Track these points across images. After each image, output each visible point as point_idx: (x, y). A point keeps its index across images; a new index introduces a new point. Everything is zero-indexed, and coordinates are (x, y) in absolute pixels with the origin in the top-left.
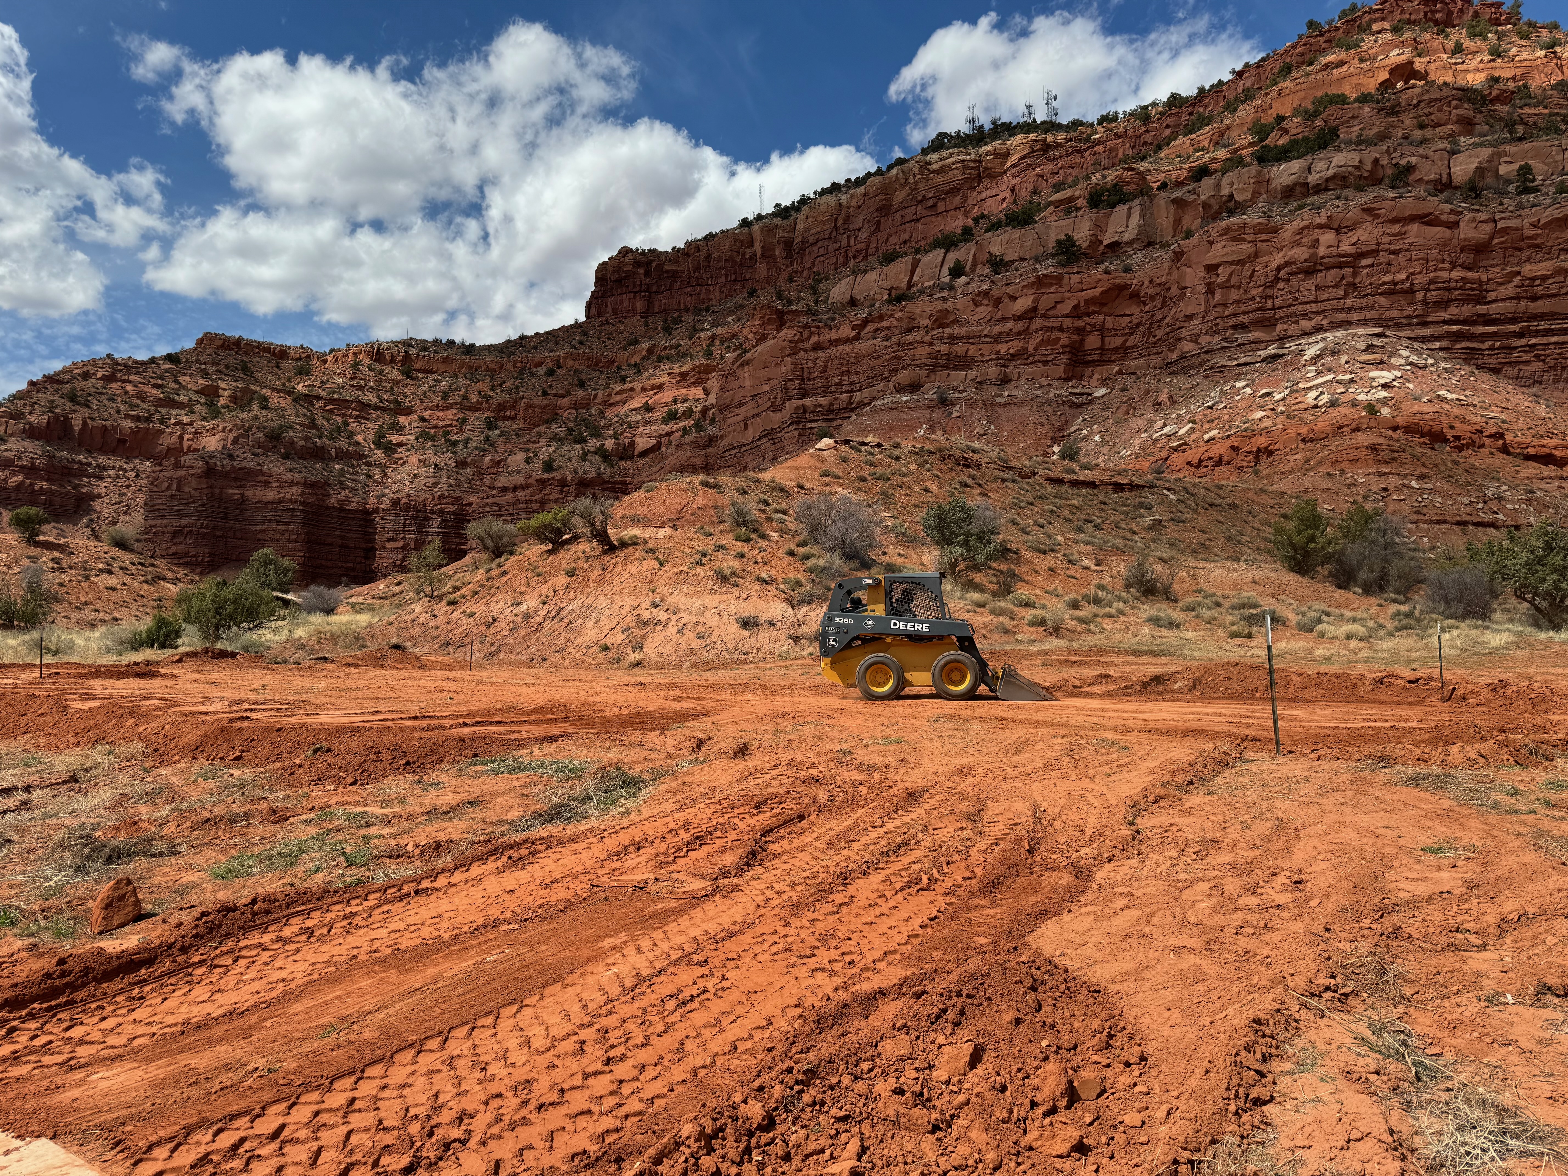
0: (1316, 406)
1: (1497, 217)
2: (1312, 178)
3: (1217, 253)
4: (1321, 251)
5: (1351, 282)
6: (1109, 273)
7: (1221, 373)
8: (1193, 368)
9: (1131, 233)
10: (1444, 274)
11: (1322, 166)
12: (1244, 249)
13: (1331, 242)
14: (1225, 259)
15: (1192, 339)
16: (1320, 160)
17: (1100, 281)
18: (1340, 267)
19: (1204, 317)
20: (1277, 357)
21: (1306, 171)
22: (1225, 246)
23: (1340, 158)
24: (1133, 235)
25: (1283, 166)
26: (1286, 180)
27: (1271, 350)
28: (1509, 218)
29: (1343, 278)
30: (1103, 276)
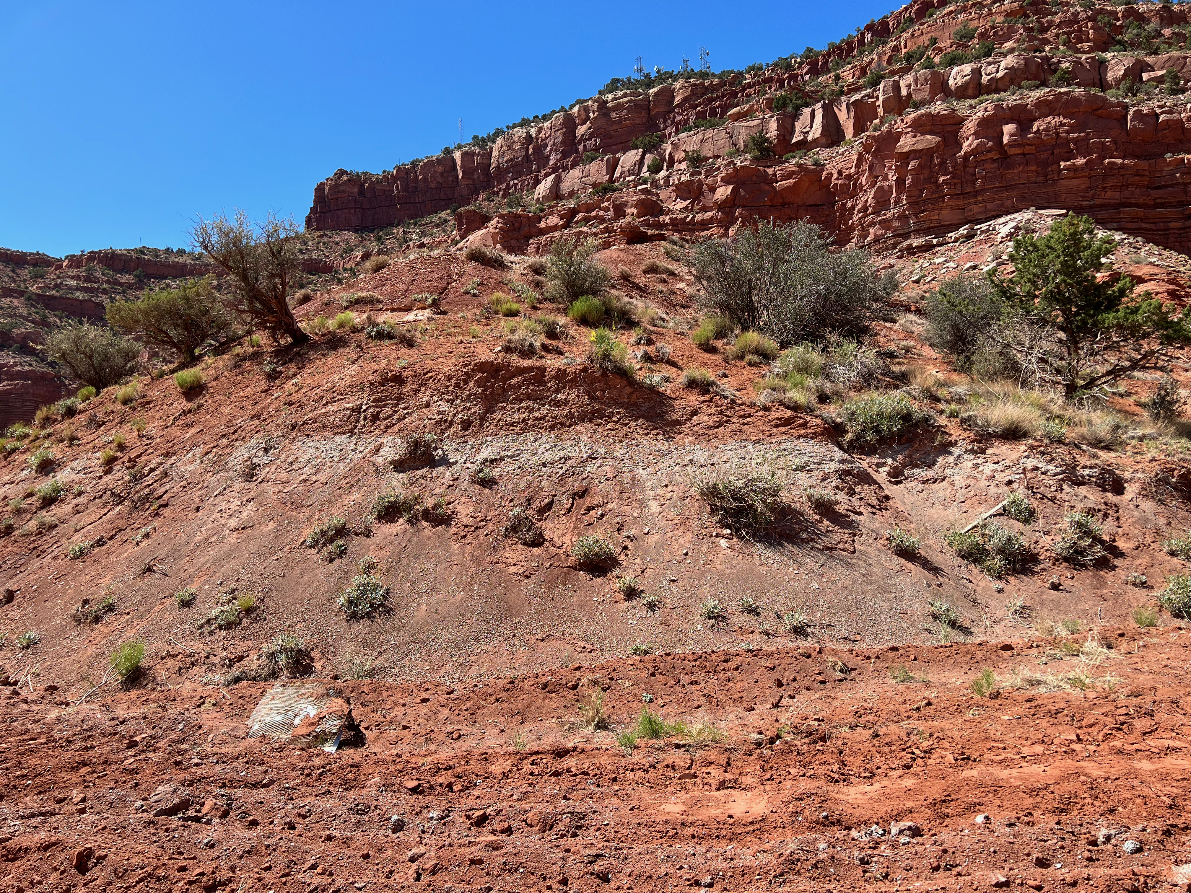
1: (1158, 111)
2: (985, 79)
3: (906, 143)
4: (1006, 140)
5: (1034, 168)
6: (800, 166)
7: (915, 253)
8: (887, 249)
9: (816, 132)
10: (1119, 161)
11: (992, 68)
12: (931, 140)
13: (1013, 131)
14: (915, 148)
15: (885, 224)
16: (989, 64)
17: (794, 172)
18: (1024, 154)
19: (896, 203)
20: (970, 237)
21: (977, 73)
22: (915, 136)
23: (1009, 61)
24: (818, 134)
25: (956, 69)
26: (960, 81)
27: (963, 231)
28: (1170, 112)
29: (1027, 164)
30: (796, 169)
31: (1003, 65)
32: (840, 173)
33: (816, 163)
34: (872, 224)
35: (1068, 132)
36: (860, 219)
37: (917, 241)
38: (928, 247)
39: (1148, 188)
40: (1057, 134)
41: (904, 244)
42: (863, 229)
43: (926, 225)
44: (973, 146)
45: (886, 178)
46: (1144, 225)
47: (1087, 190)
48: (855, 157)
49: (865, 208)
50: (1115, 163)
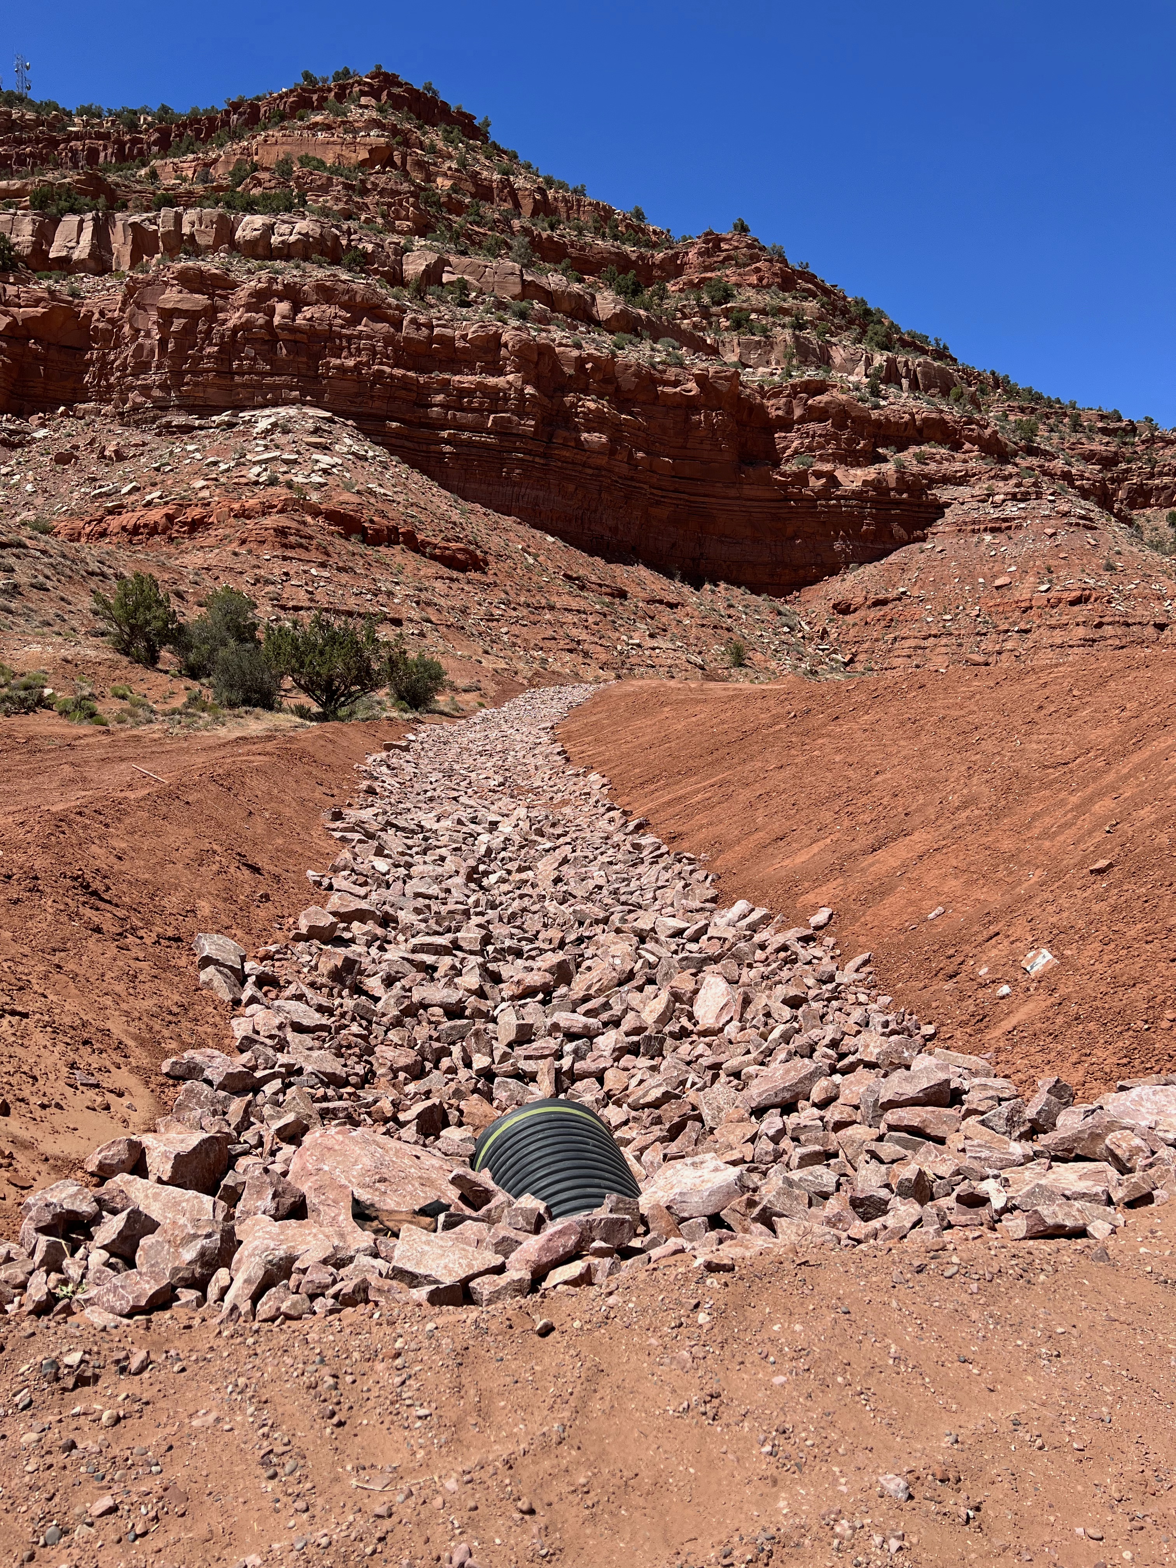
0: (256, 483)
1: (435, 322)
2: (275, 240)
3: (172, 297)
4: (277, 320)
5: (305, 359)
6: (51, 292)
7: (174, 433)
8: (146, 422)
9: (82, 252)
10: (387, 369)
11: (285, 229)
12: (200, 300)
13: (286, 313)
14: (179, 306)
15: (145, 390)
16: (284, 222)
17: (41, 299)
18: (296, 342)
19: (158, 367)
20: (231, 425)
21: (269, 229)
22: (180, 292)
23: (303, 226)
24: (84, 255)
25: (248, 218)
26: (249, 235)
27: (225, 417)
28: (444, 326)
29: (297, 354)
30: (46, 295)
31: (297, 226)
32: (102, 313)
33: (74, 294)
34: (131, 388)
35: (342, 327)
36: (118, 378)
37: (179, 419)
38: (187, 429)
39: (415, 404)
40: (330, 325)
41: (164, 420)
42: (121, 392)
43: (190, 402)
44: (243, 320)
45: (148, 335)
46: (407, 444)
47: (357, 395)
48: (119, 298)
49: (124, 365)
50: (383, 372)
